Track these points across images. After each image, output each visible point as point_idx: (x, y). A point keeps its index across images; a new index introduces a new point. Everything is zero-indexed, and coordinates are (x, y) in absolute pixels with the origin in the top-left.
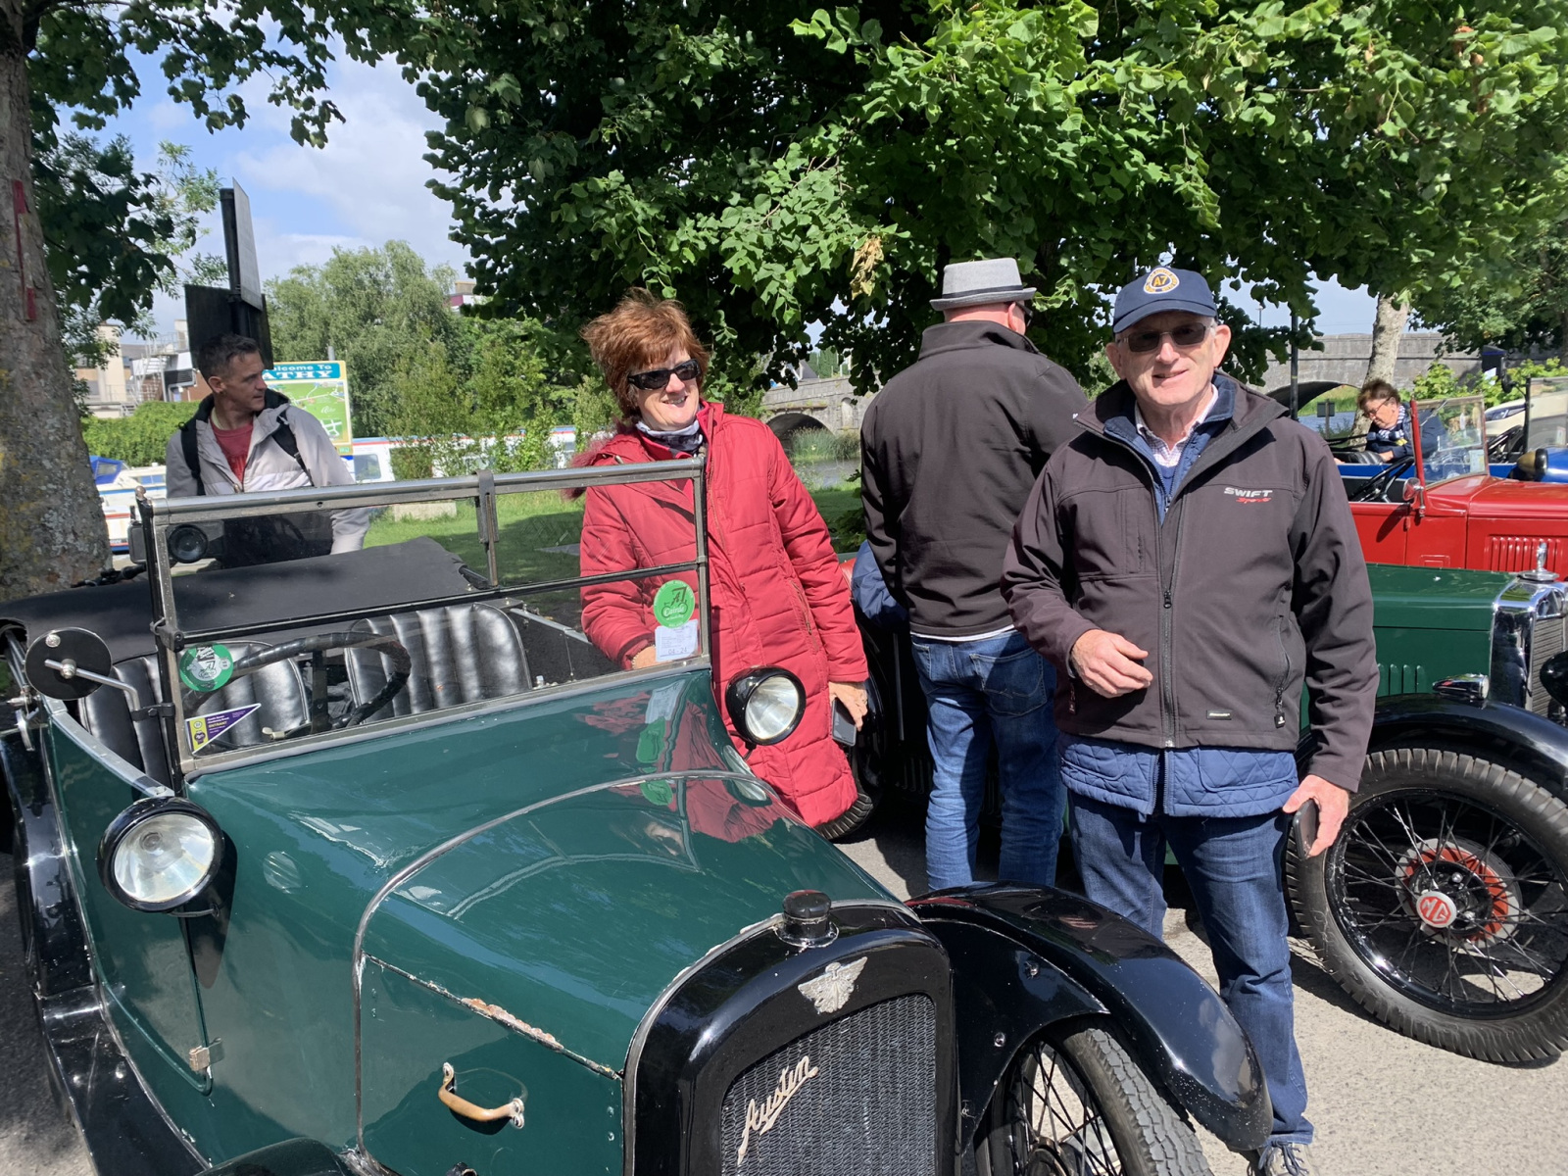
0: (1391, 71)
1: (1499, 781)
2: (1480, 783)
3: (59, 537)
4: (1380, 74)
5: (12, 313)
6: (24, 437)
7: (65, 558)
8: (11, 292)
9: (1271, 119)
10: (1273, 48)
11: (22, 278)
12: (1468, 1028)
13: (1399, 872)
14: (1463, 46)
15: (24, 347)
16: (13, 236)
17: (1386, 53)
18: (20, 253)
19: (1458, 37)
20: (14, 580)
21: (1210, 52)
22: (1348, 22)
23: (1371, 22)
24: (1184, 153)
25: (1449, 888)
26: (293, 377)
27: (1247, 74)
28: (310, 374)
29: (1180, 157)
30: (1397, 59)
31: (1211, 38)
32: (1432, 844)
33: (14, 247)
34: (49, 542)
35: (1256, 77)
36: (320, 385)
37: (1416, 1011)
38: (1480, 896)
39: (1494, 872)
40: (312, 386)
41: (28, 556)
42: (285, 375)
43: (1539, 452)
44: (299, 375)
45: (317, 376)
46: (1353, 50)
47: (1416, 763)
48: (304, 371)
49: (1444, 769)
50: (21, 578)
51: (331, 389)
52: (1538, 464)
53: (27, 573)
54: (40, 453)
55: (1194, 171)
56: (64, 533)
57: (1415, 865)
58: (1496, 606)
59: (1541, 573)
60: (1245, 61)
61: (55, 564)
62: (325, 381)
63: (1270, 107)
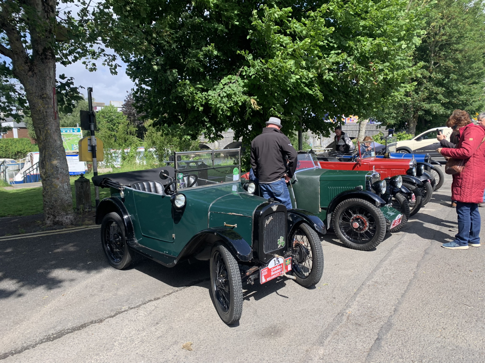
0: (359, 70)
1: (364, 202)
2: (362, 203)
3: (60, 169)
4: (357, 71)
5: (51, 118)
6: (53, 146)
7: (61, 174)
8: (51, 113)
9: (332, 79)
10: (333, 63)
11: (54, 109)
12: (361, 245)
13: (351, 221)
14: (371, 67)
15: (53, 125)
16: (53, 100)
17: (358, 66)
18: (54, 104)
19: (370, 65)
20: (49, 180)
21: (320, 64)
22: (349, 59)
23: (353, 60)
24: (314, 85)
25: (358, 222)
26: (66, 132)
27: (328, 69)
28: (71, 131)
29: (314, 86)
30: (360, 67)
31: (320, 61)
32: (355, 215)
33: (53, 102)
34: (58, 171)
35: (330, 70)
36: (74, 134)
37: (354, 244)
38: (363, 223)
39: (365, 219)
40: (72, 134)
41: (53, 174)
42: (64, 131)
43: (389, 153)
44: (68, 131)
45: (73, 132)
46: (350, 65)
47: (352, 201)
48: (70, 130)
49: (356, 201)
50: (50, 179)
51: (77, 135)
52: (388, 155)
53: (52, 178)
54: (56, 150)
55: (317, 89)
56: (61, 169)
57: (353, 219)
58: (366, 176)
59: (374, 171)
60: (327, 67)
61: (59, 176)
62: (76, 133)
63: (332, 76)
